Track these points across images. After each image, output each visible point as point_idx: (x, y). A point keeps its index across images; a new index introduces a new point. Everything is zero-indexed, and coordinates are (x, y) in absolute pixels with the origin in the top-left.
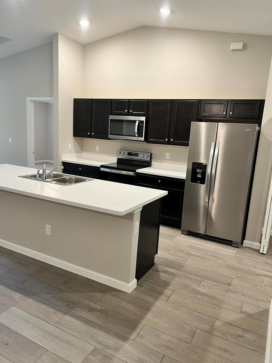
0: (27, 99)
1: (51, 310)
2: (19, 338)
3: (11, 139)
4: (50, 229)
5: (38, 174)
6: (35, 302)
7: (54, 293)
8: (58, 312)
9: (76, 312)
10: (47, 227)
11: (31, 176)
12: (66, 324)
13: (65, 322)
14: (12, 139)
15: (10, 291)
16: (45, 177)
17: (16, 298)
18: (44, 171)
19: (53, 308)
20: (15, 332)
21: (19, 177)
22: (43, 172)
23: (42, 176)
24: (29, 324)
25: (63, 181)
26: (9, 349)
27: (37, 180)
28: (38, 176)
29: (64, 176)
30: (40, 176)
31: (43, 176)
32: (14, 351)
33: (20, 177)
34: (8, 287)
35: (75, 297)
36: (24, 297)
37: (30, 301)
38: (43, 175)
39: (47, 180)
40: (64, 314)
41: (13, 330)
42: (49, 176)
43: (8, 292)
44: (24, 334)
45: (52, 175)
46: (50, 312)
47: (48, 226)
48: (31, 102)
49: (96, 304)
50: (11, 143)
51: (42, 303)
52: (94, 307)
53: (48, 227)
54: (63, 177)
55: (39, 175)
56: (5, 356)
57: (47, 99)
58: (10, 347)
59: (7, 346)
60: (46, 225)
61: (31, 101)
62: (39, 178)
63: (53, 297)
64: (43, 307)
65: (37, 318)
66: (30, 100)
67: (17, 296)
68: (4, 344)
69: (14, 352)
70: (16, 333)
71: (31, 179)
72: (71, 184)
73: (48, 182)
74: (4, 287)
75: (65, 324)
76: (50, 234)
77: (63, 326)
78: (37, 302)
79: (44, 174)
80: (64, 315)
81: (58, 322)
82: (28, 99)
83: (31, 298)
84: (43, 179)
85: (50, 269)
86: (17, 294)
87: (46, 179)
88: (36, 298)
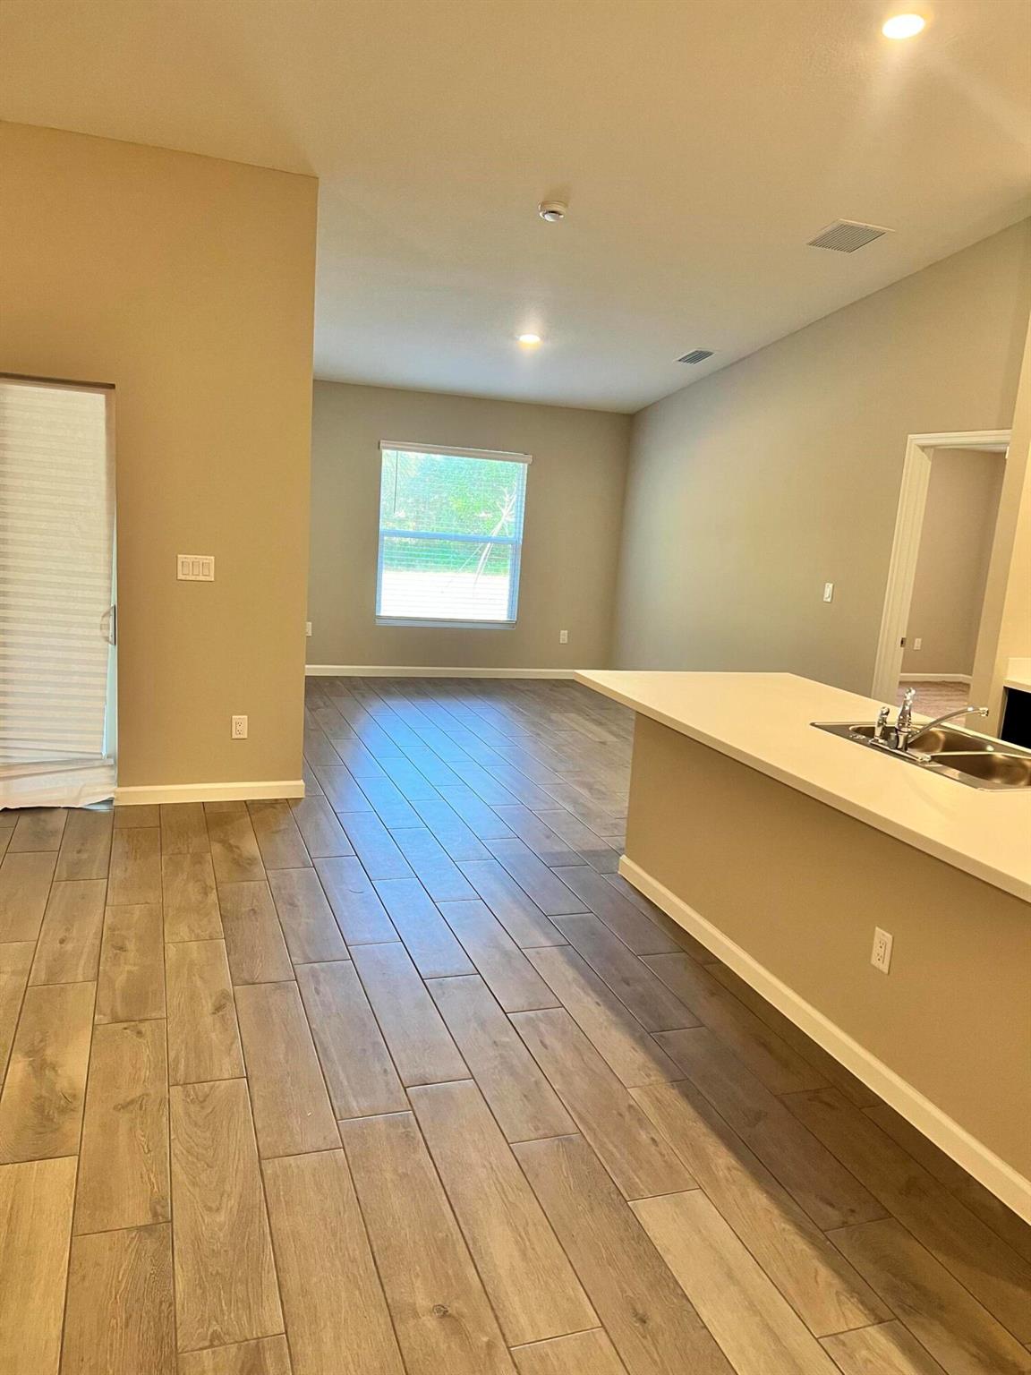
0: (911, 442)
1: (824, 1273)
2: (686, 1320)
3: (831, 586)
4: (889, 945)
5: (879, 725)
6: (776, 1212)
7: (853, 1211)
8: (848, 1296)
9: (921, 1336)
10: (876, 940)
11: (858, 731)
12: (870, 1366)
13: (864, 1353)
14: (833, 587)
15: (704, 1130)
16: (906, 739)
17: (716, 1166)
18: (905, 715)
19: (834, 1270)
20: (680, 1292)
21: (813, 724)
22: (900, 719)
23: (893, 735)
24: (735, 1285)
25: (979, 769)
26: (645, 1342)
27: (873, 746)
28: (878, 732)
29: (990, 748)
30: (887, 732)
31: (897, 737)
32: (658, 1360)
33: (816, 726)
34: (704, 1113)
35: (934, 1268)
36: (741, 1171)
37: (760, 1199)
38: (897, 730)
39: (912, 752)
40: (872, 1318)
41: (676, 1276)
42: (922, 741)
43: (699, 1129)
44: (705, 1315)
45: (942, 736)
46: (819, 1280)
47: (883, 935)
48: (923, 451)
49: (1023, 1345)
50: (829, 600)
51: (800, 1228)
52: (1010, 1358)
53: (882, 939)
54: (984, 750)
55: (883, 729)
56: (623, 1357)
57: (993, 439)
58: (648, 1336)
59: (641, 1327)
60: (877, 928)
61: (923, 448)
62: (881, 741)
63: (844, 1224)
64: (801, 1245)
65: (766, 1277)
66: (919, 446)
67: (722, 1159)
68: (636, 1314)
69: (655, 1362)
70: (682, 1295)
71: (852, 739)
72: (1007, 785)
73: (912, 761)
74: (689, 1107)
75: (867, 1361)
76: (884, 968)
77: (855, 1364)
78: (783, 1214)
79: (903, 730)
80: (870, 1323)
81: (841, 1341)
82: (915, 440)
83: (767, 1192)
84: (897, 748)
85: (863, 1107)
86: (723, 1150)
87: (906, 749)
88: (784, 1196)
